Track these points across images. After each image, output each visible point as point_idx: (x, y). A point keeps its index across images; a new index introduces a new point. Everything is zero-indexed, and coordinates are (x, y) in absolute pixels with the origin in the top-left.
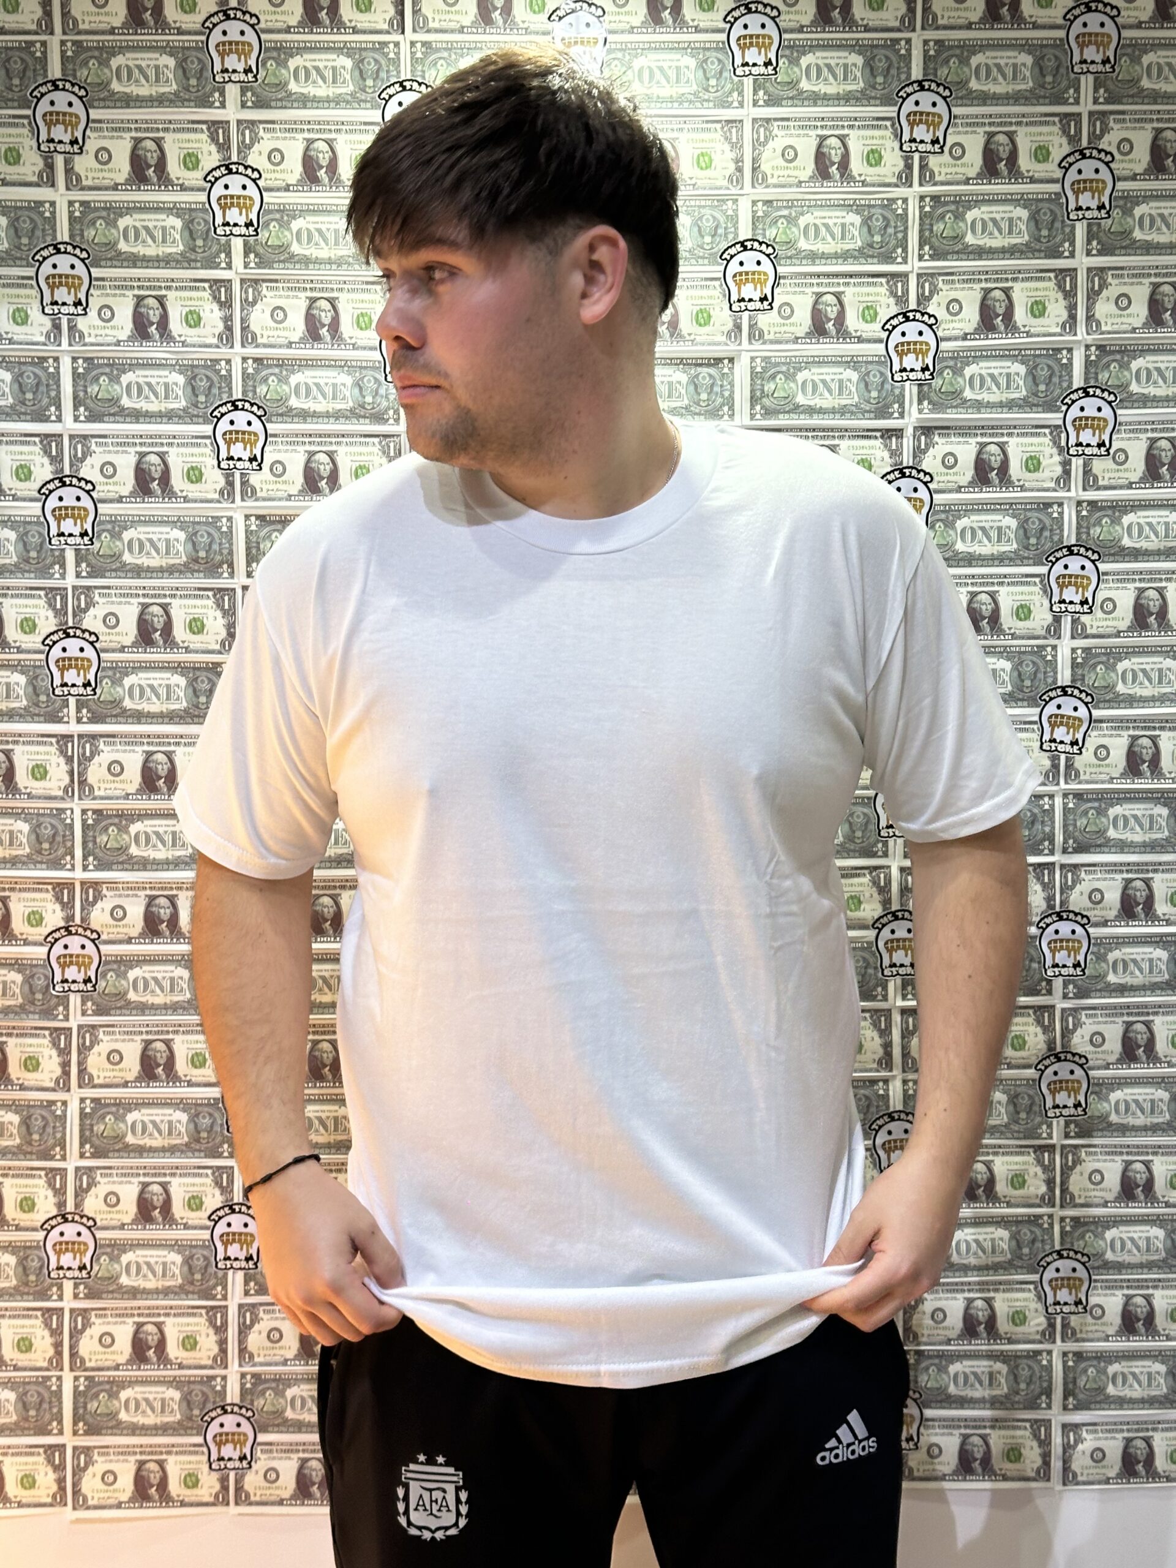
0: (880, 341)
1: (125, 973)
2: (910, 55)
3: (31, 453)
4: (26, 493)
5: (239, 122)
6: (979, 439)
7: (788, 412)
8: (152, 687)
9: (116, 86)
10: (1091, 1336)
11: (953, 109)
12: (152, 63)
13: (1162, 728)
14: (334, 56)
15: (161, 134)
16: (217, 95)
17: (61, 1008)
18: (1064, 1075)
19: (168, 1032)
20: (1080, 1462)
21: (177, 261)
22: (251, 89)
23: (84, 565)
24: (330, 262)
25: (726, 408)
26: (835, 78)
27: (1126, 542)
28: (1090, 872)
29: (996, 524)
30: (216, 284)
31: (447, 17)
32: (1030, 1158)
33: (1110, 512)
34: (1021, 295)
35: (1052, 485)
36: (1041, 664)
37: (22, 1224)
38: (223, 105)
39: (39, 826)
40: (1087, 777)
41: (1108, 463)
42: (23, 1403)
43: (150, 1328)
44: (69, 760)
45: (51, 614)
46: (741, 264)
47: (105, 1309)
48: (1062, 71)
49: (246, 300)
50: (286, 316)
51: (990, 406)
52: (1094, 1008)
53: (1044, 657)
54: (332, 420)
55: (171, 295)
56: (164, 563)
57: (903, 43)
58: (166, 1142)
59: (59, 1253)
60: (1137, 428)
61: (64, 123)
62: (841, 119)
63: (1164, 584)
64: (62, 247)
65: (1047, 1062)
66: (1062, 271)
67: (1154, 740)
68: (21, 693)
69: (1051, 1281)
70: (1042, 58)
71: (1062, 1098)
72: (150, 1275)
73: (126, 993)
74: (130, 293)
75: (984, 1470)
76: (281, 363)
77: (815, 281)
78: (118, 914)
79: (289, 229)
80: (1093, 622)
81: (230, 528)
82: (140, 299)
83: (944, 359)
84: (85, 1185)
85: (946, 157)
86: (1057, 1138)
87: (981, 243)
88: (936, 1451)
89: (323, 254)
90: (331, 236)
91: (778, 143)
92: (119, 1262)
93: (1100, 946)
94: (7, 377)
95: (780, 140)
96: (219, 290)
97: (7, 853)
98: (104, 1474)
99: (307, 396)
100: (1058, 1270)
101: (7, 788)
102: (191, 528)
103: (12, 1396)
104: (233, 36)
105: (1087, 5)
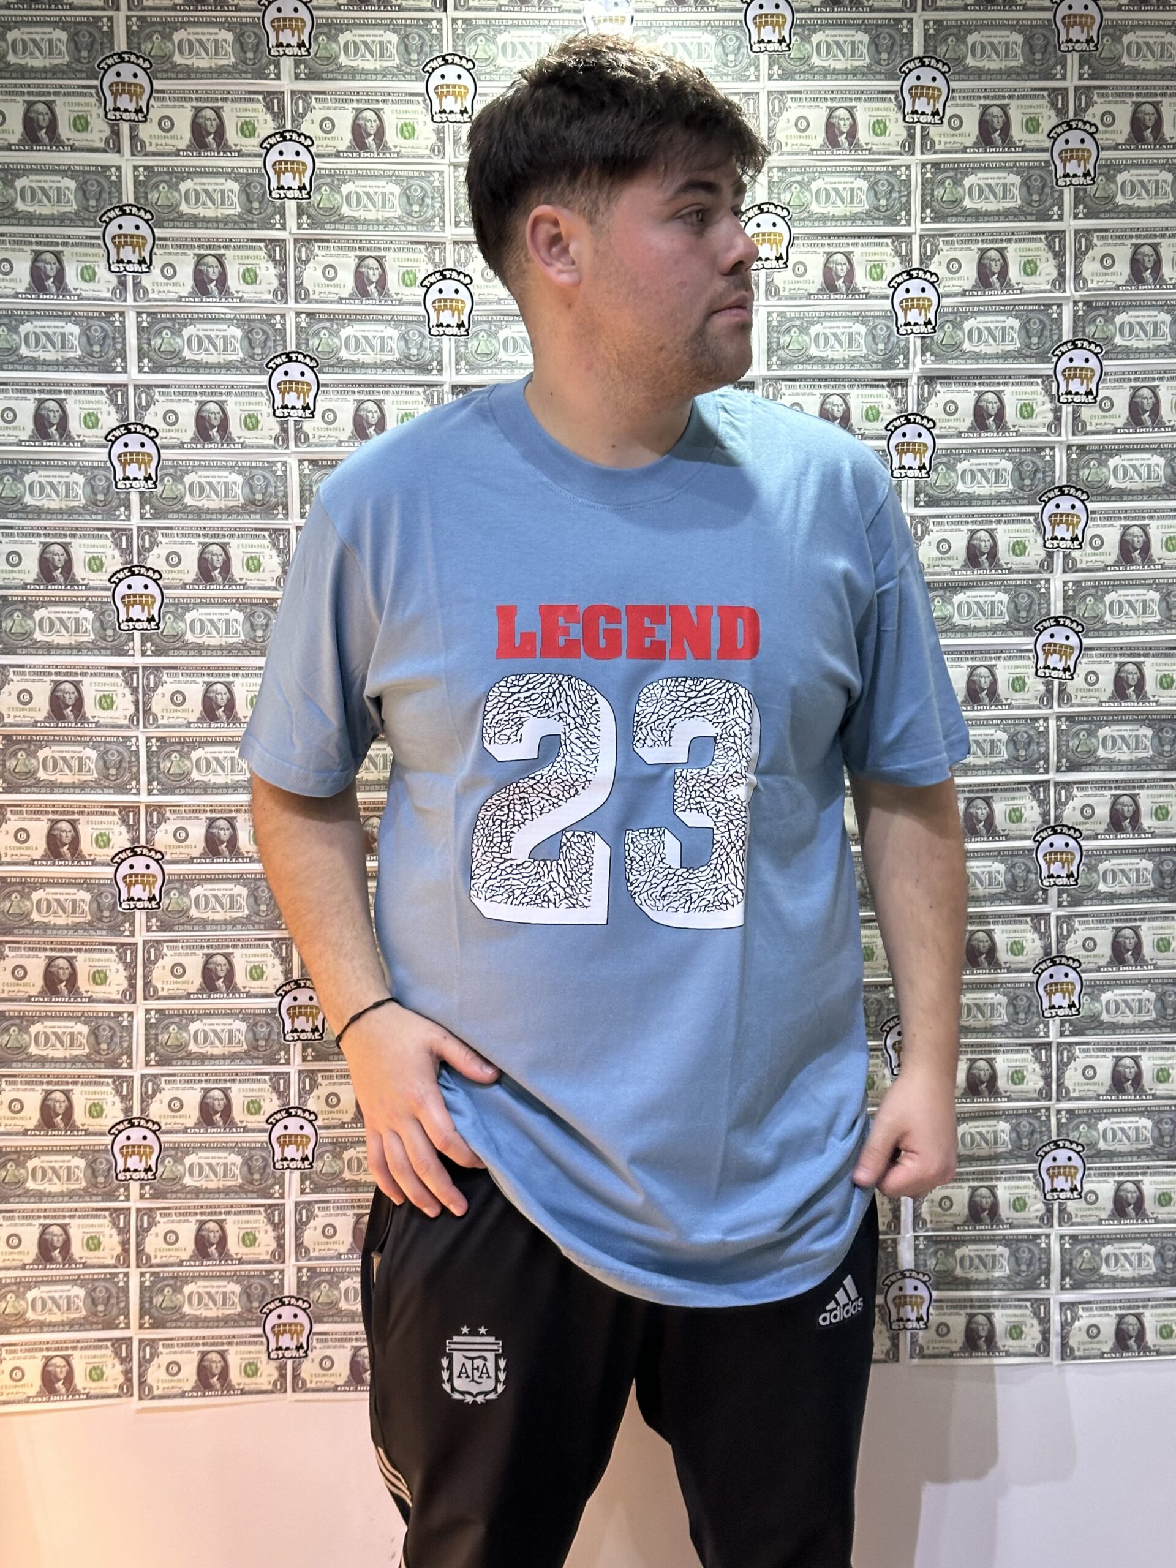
0: (887, 297)
1: (188, 891)
2: (912, 33)
4: (94, 440)
5: (293, 93)
6: (978, 388)
7: (802, 363)
8: (211, 621)
9: (178, 59)
10: (1086, 1220)
11: (951, 84)
12: (212, 37)
13: (1146, 655)
14: (381, 32)
16: (272, 67)
17: (127, 925)
18: (1059, 977)
20: (1077, 1338)
21: (235, 223)
22: (304, 62)
23: (148, 507)
24: (377, 223)
26: (843, 53)
27: (1113, 483)
28: (1082, 789)
29: (993, 467)
30: (271, 244)
32: (1029, 1056)
33: (1097, 456)
34: (1015, 254)
35: (1045, 430)
36: (1036, 596)
37: (91, 1129)
38: (278, 77)
39: (106, 752)
40: (1078, 701)
41: (1095, 410)
42: (92, 1299)
43: (212, 1226)
44: (134, 691)
45: (117, 553)
46: (758, 225)
47: (169, 1208)
48: (1050, 49)
49: (300, 258)
50: (336, 273)
51: (987, 357)
52: (1087, 916)
54: (380, 371)
55: (229, 254)
56: (223, 504)
57: (905, 22)
58: (227, 1050)
59: (125, 1156)
60: (1121, 377)
61: (129, 93)
62: (849, 92)
63: (1146, 522)
64: (127, 209)
65: (1043, 966)
66: (1052, 233)
67: (1139, 665)
68: (89, 627)
69: (1048, 1169)
70: (1032, 37)
71: (1057, 999)
72: (212, 1176)
73: (188, 910)
74: (190, 252)
75: (988, 1347)
76: (332, 317)
77: (826, 242)
78: (181, 836)
79: (340, 193)
80: (1083, 557)
81: (285, 472)
82: (200, 258)
83: (945, 314)
84: (150, 1092)
85: (945, 127)
86: (1053, 1037)
87: (978, 206)
88: (945, 1330)
89: (371, 215)
90: (378, 199)
91: (792, 114)
92: (182, 1164)
93: (1091, 858)
94: (76, 330)
95: (794, 111)
96: (274, 249)
97: (76, 779)
98: (168, 1365)
99: (356, 349)
100: (1054, 1159)
101: (76, 717)
102: (247, 472)
103: (81, 1292)
104: (287, 12)
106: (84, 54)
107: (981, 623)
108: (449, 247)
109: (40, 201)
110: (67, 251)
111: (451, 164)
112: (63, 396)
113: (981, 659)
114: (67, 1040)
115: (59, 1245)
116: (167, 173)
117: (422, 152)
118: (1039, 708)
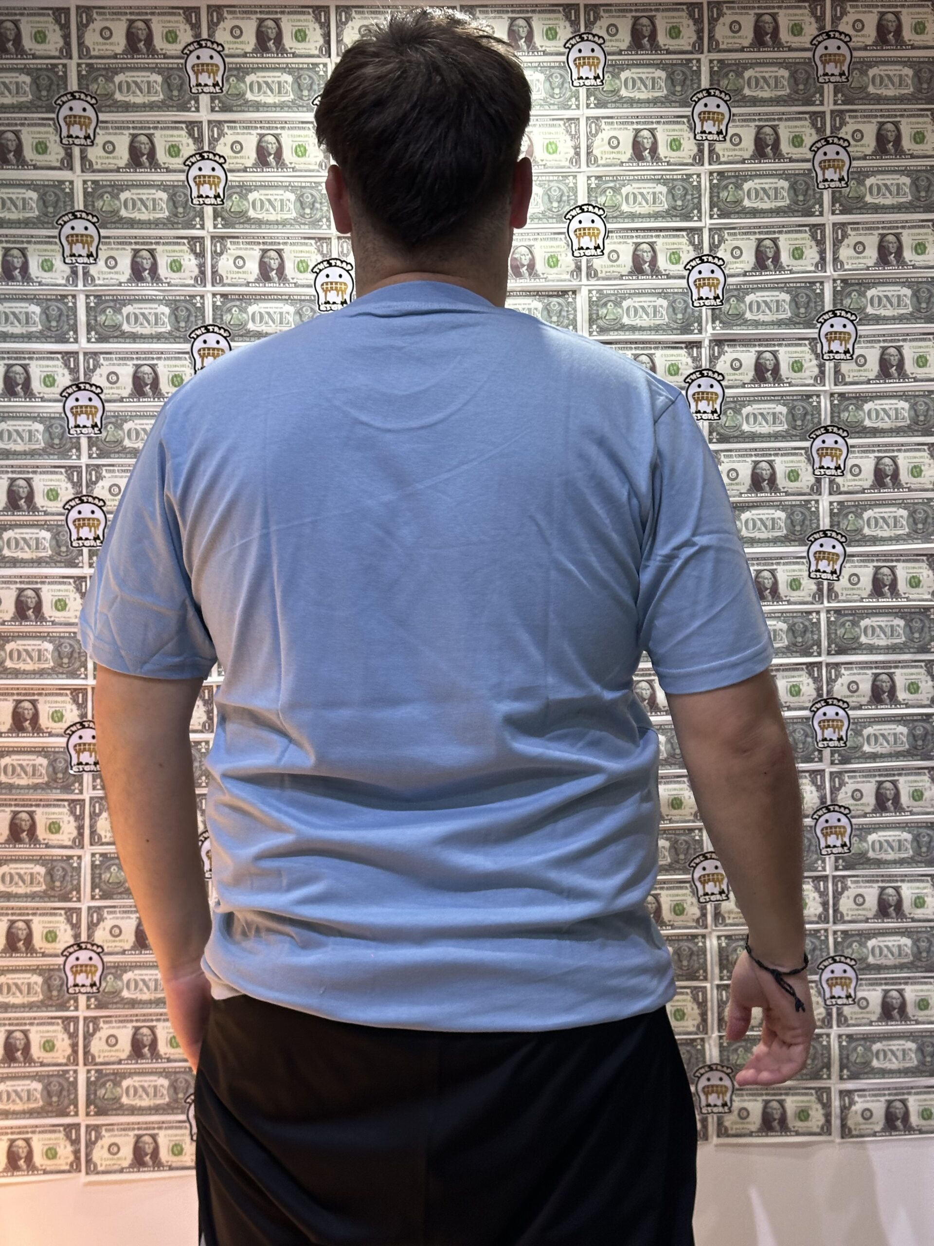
0: (683, 277)
2: (700, 70)
3: (55, 366)
4: (51, 396)
5: (210, 122)
6: (757, 349)
9: (118, 96)
10: (859, 1022)
11: (732, 109)
12: (145, 79)
13: (898, 561)
14: (279, 74)
16: (193, 102)
17: (77, 785)
18: (833, 822)
20: (854, 1119)
21: (164, 224)
22: (218, 98)
23: (94, 449)
24: (277, 223)
26: (646, 86)
27: (867, 423)
28: (848, 669)
29: (771, 411)
30: (192, 240)
32: (810, 887)
33: (854, 401)
35: (812, 382)
36: (807, 514)
37: (47, 952)
38: (197, 110)
39: (60, 645)
40: (844, 598)
41: (852, 365)
42: (48, 1092)
43: (145, 1031)
45: (69, 486)
46: (580, 222)
47: (110, 1017)
48: (811, 81)
49: (215, 251)
50: (244, 263)
51: (764, 324)
52: (854, 772)
53: (809, 509)
55: (159, 248)
57: (694, 62)
59: (75, 974)
60: (872, 340)
61: (80, 123)
62: (651, 117)
63: (895, 454)
64: (78, 214)
65: (820, 813)
66: (814, 225)
67: (892, 569)
68: (47, 545)
69: (828, 980)
70: (796, 72)
71: (832, 840)
72: (145, 989)
74: (128, 247)
75: (781, 1127)
76: (242, 297)
77: (634, 234)
80: (845, 482)
82: (136, 252)
83: (730, 290)
84: (95, 921)
85: (728, 144)
86: (828, 871)
87: (755, 205)
88: (745, 1114)
89: (272, 217)
90: (278, 205)
91: (604, 136)
92: (121, 979)
93: (857, 726)
94: (37, 309)
95: (607, 132)
96: (195, 245)
97: (36, 667)
98: (110, 1146)
99: (261, 321)
100: (832, 972)
101: (36, 617)
103: (37, 1086)
104: (205, 59)
105: (827, 34)
106: (44, 93)
107: (764, 535)
108: (334, 242)
109: (9, 209)
110: (31, 248)
112: (27, 362)
113: (765, 564)
114: (28, 878)
115: (21, 1047)
116: (110, 186)
117: (312, 167)
118: (812, 603)
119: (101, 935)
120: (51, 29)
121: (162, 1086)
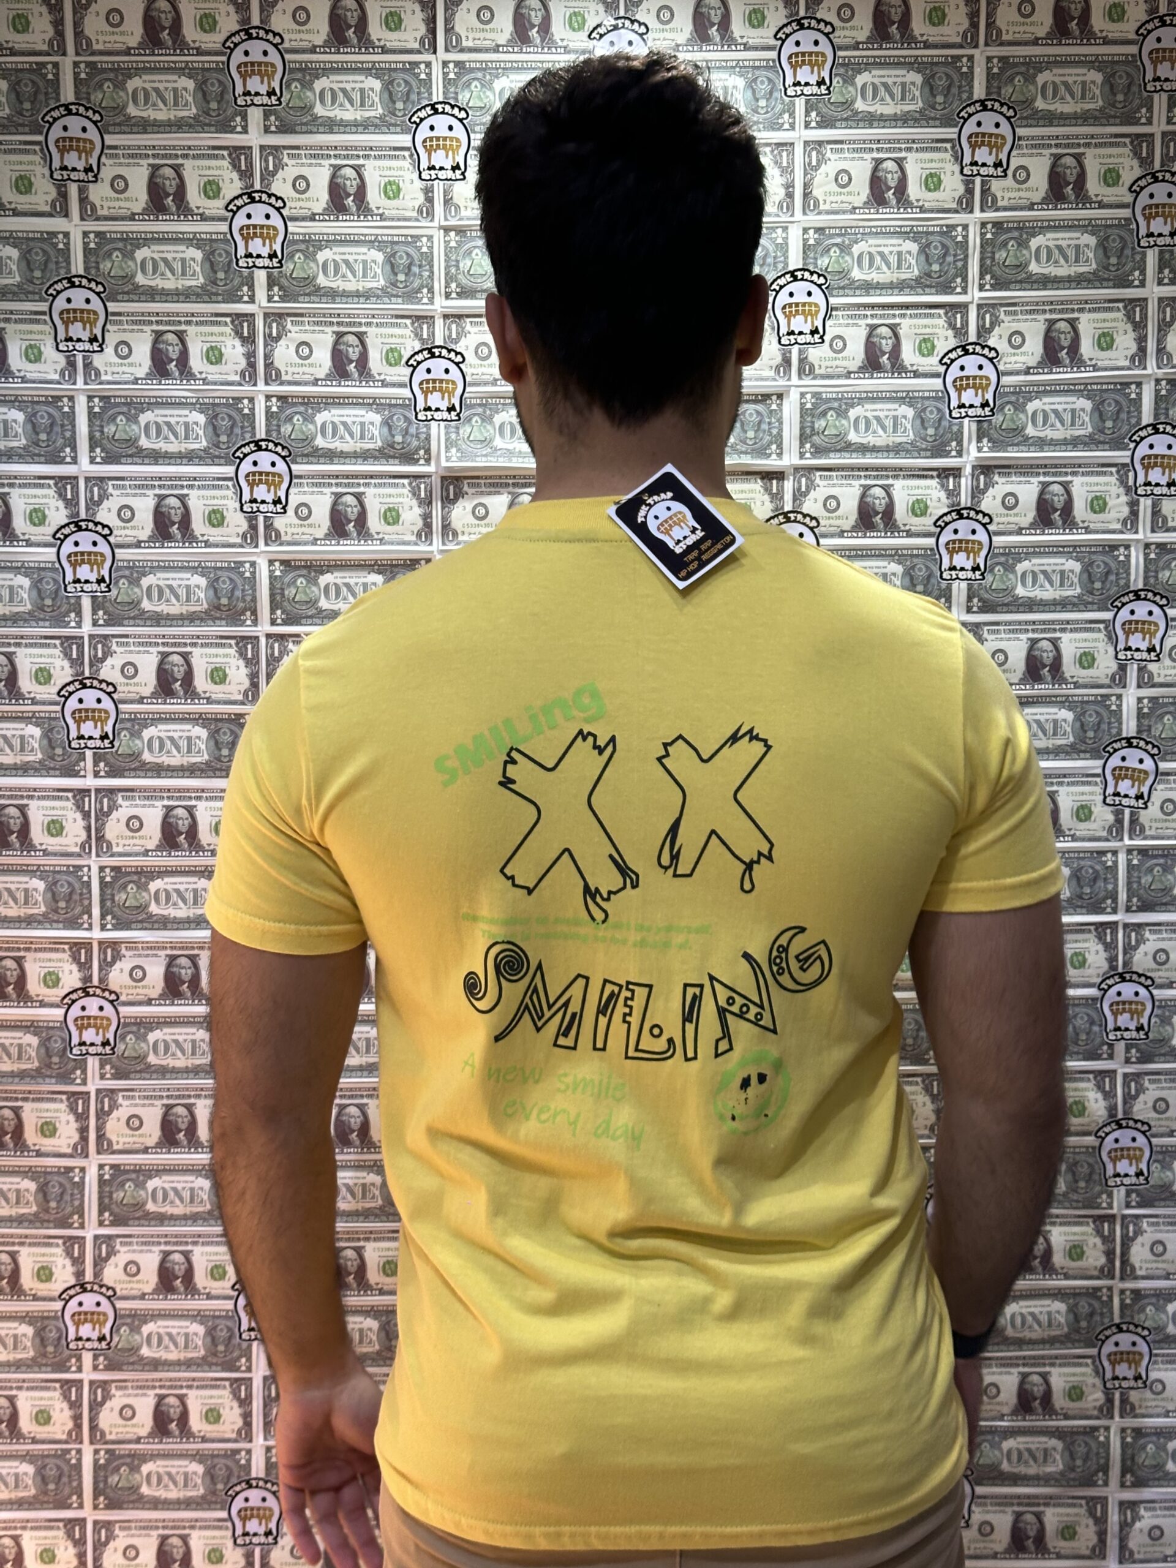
0: (936, 375)
1: (145, 1035)
2: (972, 73)
3: (45, 496)
4: (40, 538)
5: (262, 148)
6: (1042, 479)
7: (839, 451)
8: (171, 739)
9: (132, 110)
10: (1150, 1411)
11: (1017, 130)
12: (170, 85)
14: (362, 78)
15: (180, 161)
16: (238, 119)
17: (78, 1072)
18: (1125, 1142)
19: (189, 1097)
20: (1137, 1540)
21: (198, 295)
22: (275, 113)
23: (101, 613)
24: (357, 294)
25: (774, 447)
26: (892, 96)
28: (1155, 932)
29: (1058, 568)
30: (239, 319)
31: (481, 35)
32: (1089, 1229)
34: (1088, 326)
35: (1119, 526)
36: (1105, 714)
37: (40, 1294)
38: (245, 131)
39: (55, 883)
40: (1153, 833)
42: (42, 1477)
43: (172, 1400)
44: (86, 815)
45: (66, 664)
46: (791, 295)
47: (125, 1381)
48: (1135, 89)
49: (270, 335)
50: (311, 351)
51: (1054, 443)
52: (1158, 1074)
53: (1108, 707)
54: (360, 461)
55: (191, 330)
56: (184, 610)
57: (965, 60)
58: (188, 1210)
59: (77, 1324)
61: (78, 150)
62: (899, 141)
64: (76, 280)
65: (1107, 1129)
66: (1131, 301)
68: (36, 746)
69: (1109, 1355)
70: (1113, 75)
71: (1123, 1166)
72: (172, 1347)
73: (146, 1056)
74: (147, 328)
75: (1037, 1548)
76: (307, 401)
77: (869, 313)
78: (138, 975)
80: (1161, 670)
81: (253, 573)
82: (158, 335)
83: (1006, 394)
84: (104, 1254)
85: (1009, 181)
86: (1117, 1207)
87: (1045, 271)
88: (988, 1529)
89: (352, 285)
90: (358, 268)
91: (829, 169)
92: (139, 1332)
93: (1164, 1011)
94: (20, 416)
95: (834, 164)
96: (242, 324)
97: (23, 912)
98: (125, 1550)
99: (334, 436)
100: (1117, 1344)
101: (22, 845)
102: (212, 573)
103: (28, 1469)
104: (256, 56)
105: (1161, 19)
106: (27, 105)
108: (439, 323)
111: (441, 227)
114: (12, 1196)
115: (5, 1418)
116: (121, 240)
117: (408, 214)
118: (1107, 840)
119: (112, 1273)
120: (36, 14)
121: (195, 1473)
